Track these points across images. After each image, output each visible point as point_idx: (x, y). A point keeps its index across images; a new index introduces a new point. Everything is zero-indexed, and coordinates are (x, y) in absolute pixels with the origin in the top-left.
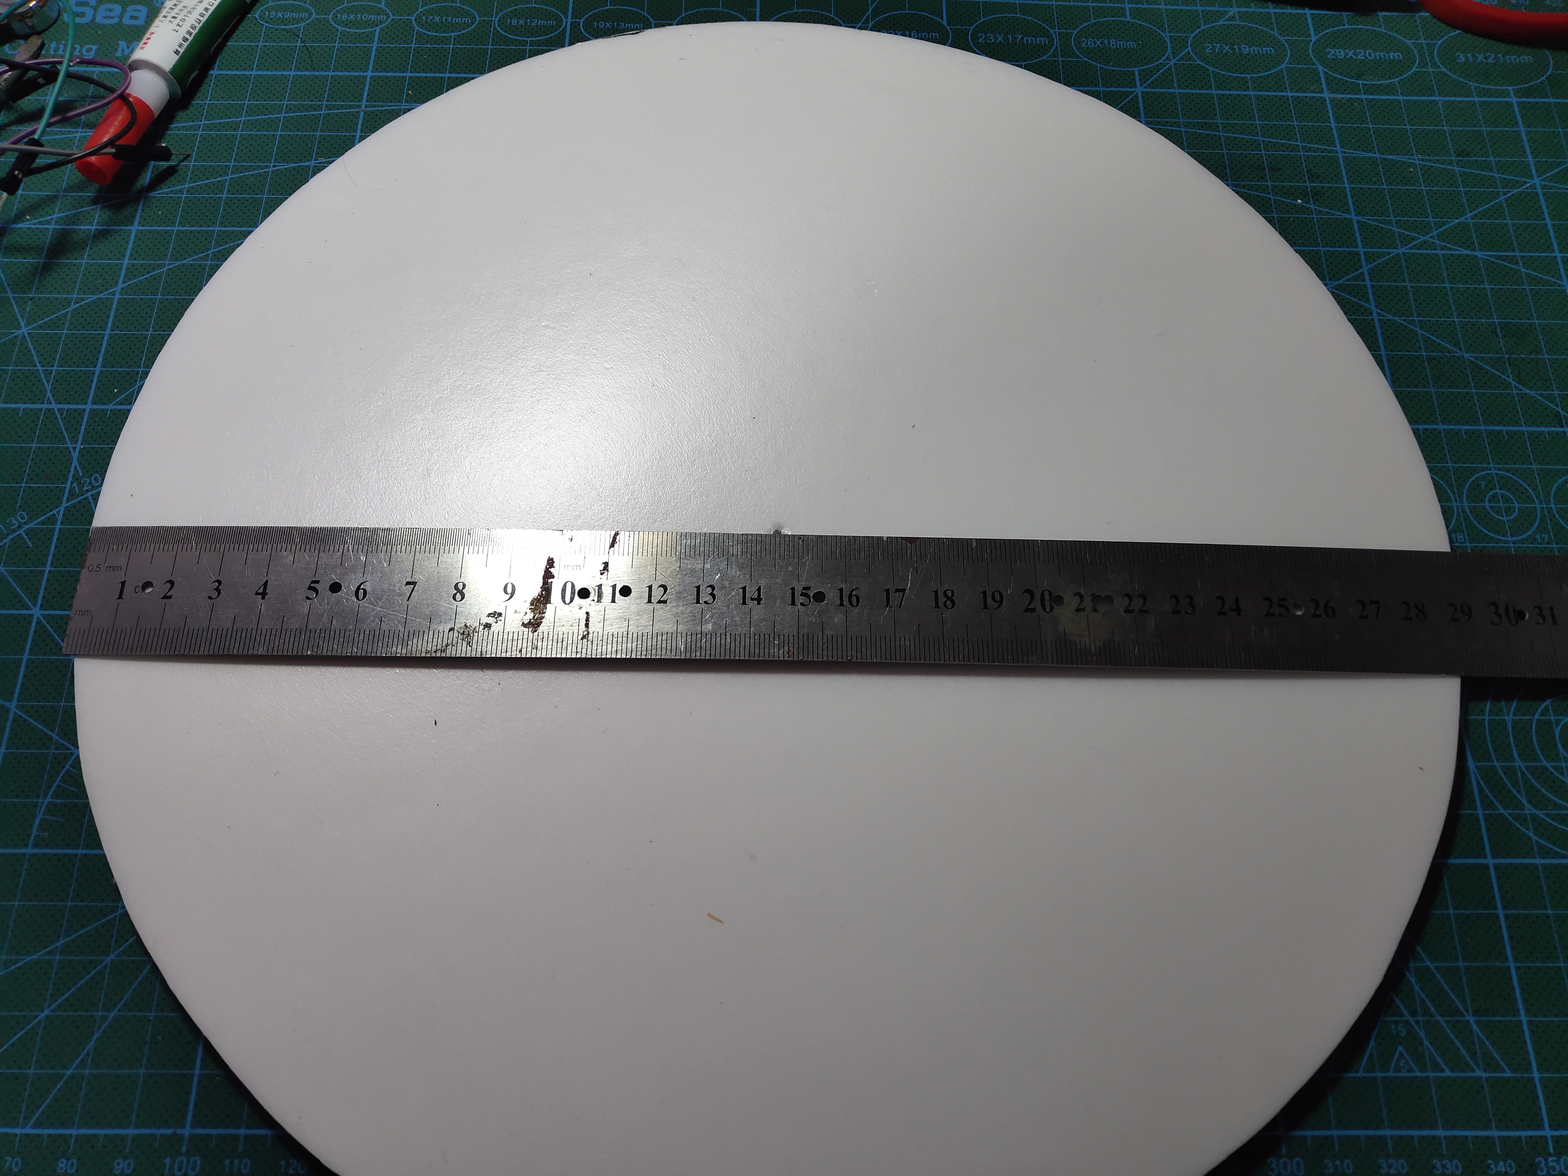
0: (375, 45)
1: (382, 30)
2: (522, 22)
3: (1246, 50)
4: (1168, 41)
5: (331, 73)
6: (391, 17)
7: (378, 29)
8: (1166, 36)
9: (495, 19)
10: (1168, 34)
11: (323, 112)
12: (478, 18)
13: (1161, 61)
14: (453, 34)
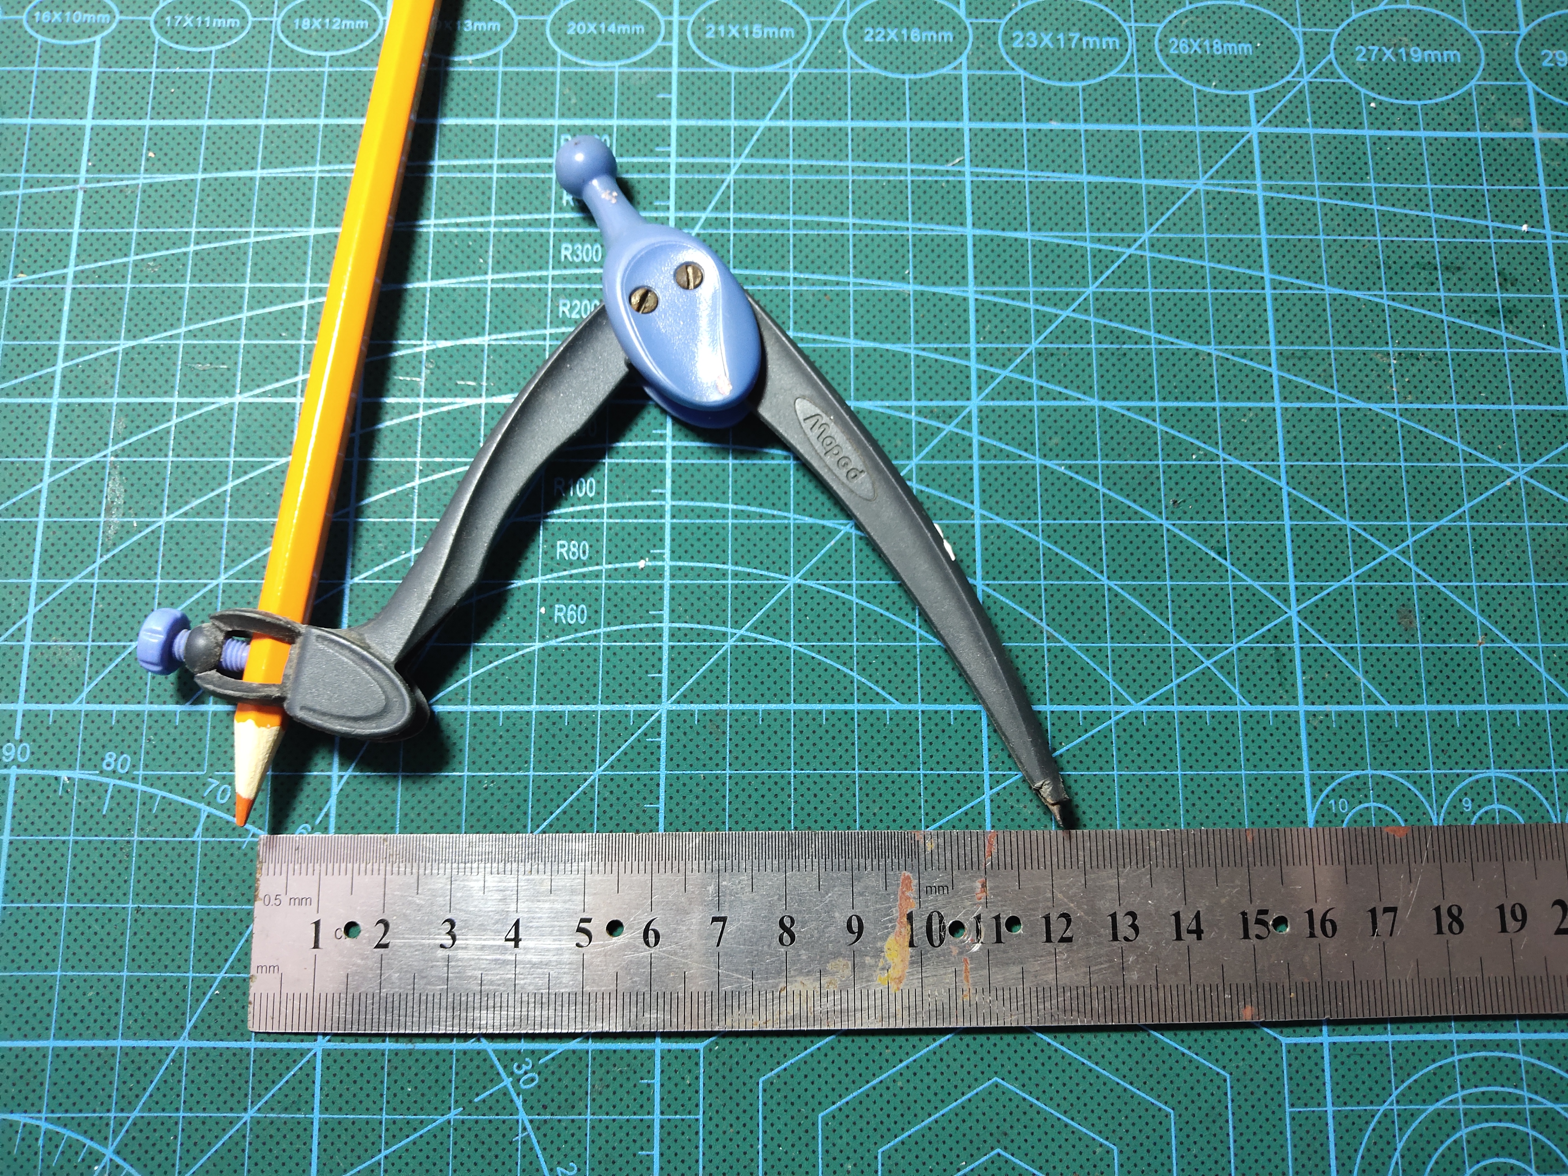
0: (95, 70)
1: (105, 41)
2: (317, 23)
3: (1418, 55)
4: (1300, 41)
5: (29, 121)
6: (118, 17)
7: (98, 38)
8: (1297, 32)
9: (277, 20)
10: (1301, 29)
11: (20, 192)
12: (251, 19)
13: (1288, 78)
14: (214, 48)
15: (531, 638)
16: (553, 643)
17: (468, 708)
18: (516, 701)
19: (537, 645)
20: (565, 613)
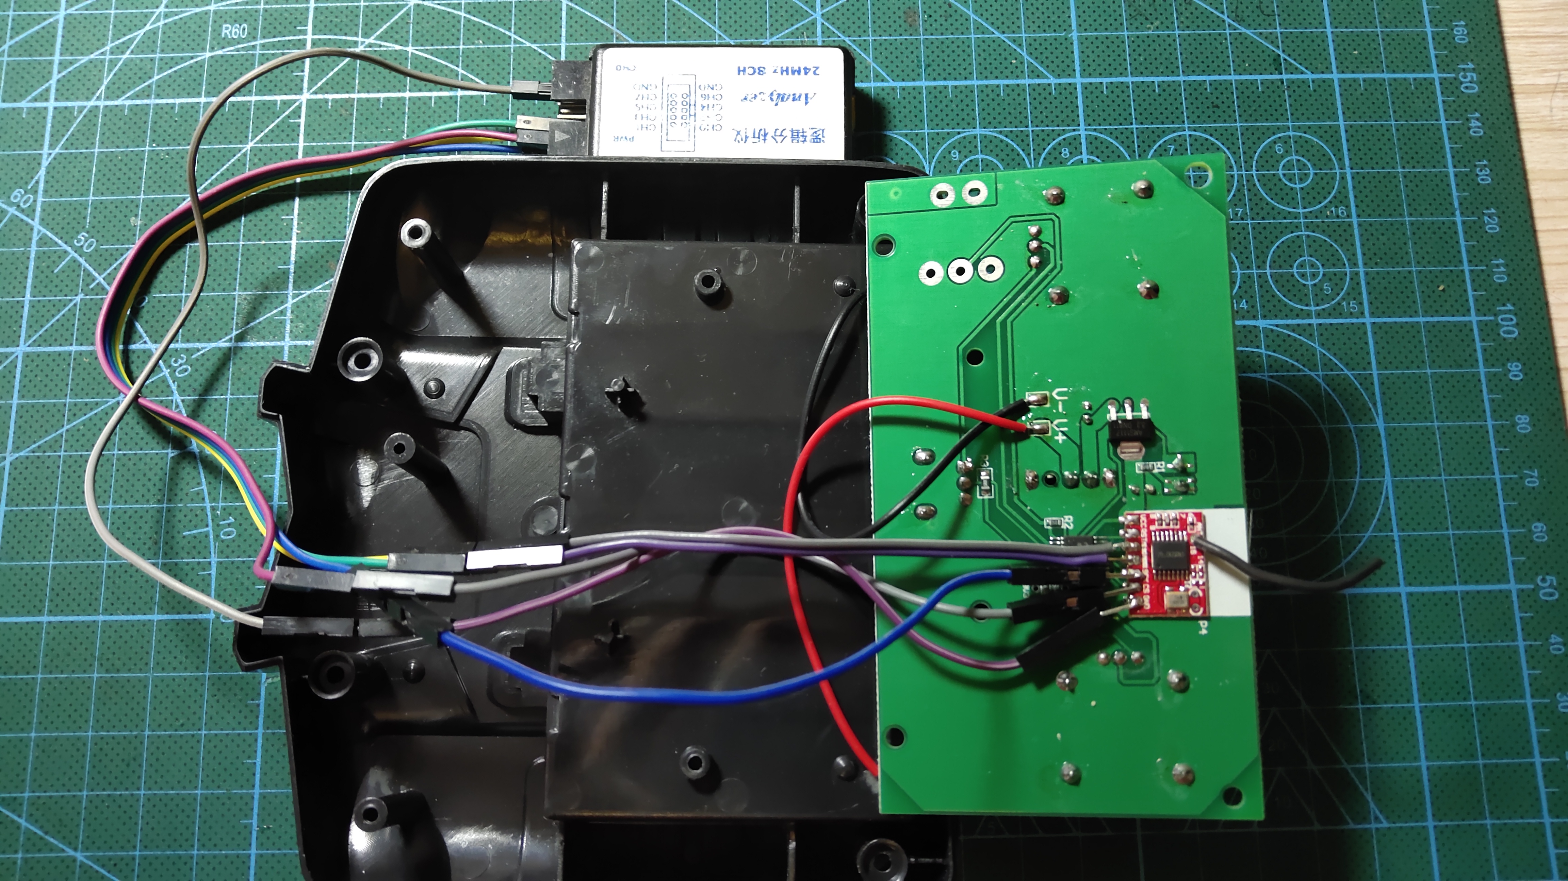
15: (204, 50)
16: (220, 52)
17: (153, 101)
18: (189, 95)
19: (208, 54)
20: (230, 30)
